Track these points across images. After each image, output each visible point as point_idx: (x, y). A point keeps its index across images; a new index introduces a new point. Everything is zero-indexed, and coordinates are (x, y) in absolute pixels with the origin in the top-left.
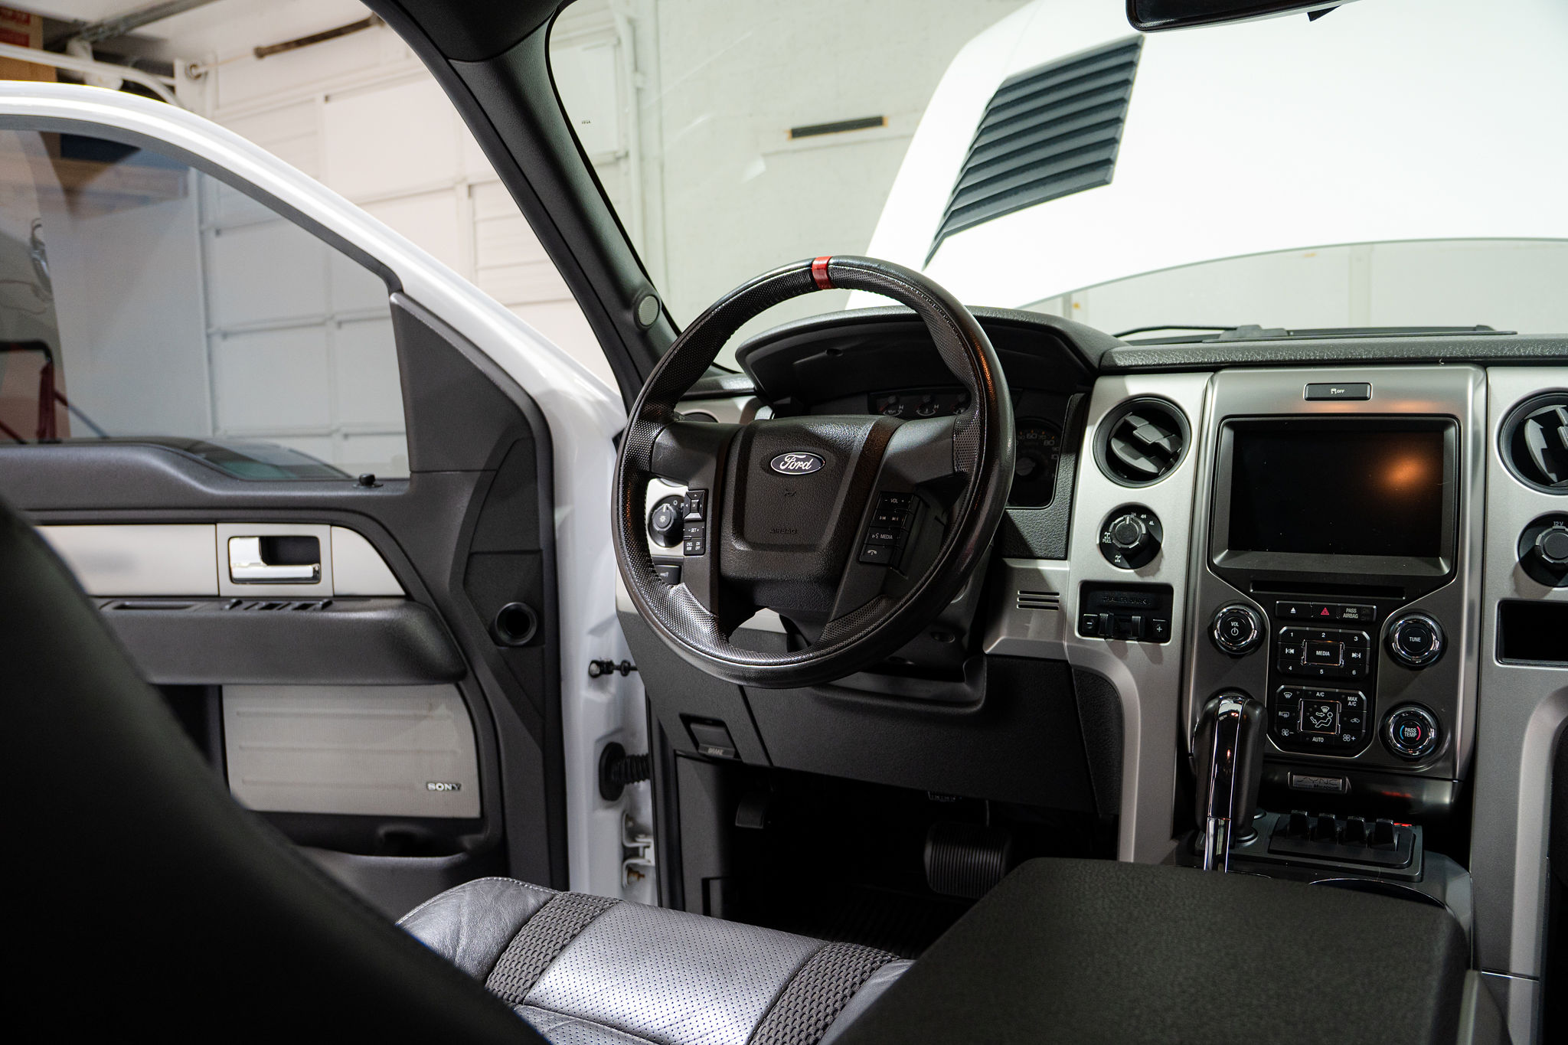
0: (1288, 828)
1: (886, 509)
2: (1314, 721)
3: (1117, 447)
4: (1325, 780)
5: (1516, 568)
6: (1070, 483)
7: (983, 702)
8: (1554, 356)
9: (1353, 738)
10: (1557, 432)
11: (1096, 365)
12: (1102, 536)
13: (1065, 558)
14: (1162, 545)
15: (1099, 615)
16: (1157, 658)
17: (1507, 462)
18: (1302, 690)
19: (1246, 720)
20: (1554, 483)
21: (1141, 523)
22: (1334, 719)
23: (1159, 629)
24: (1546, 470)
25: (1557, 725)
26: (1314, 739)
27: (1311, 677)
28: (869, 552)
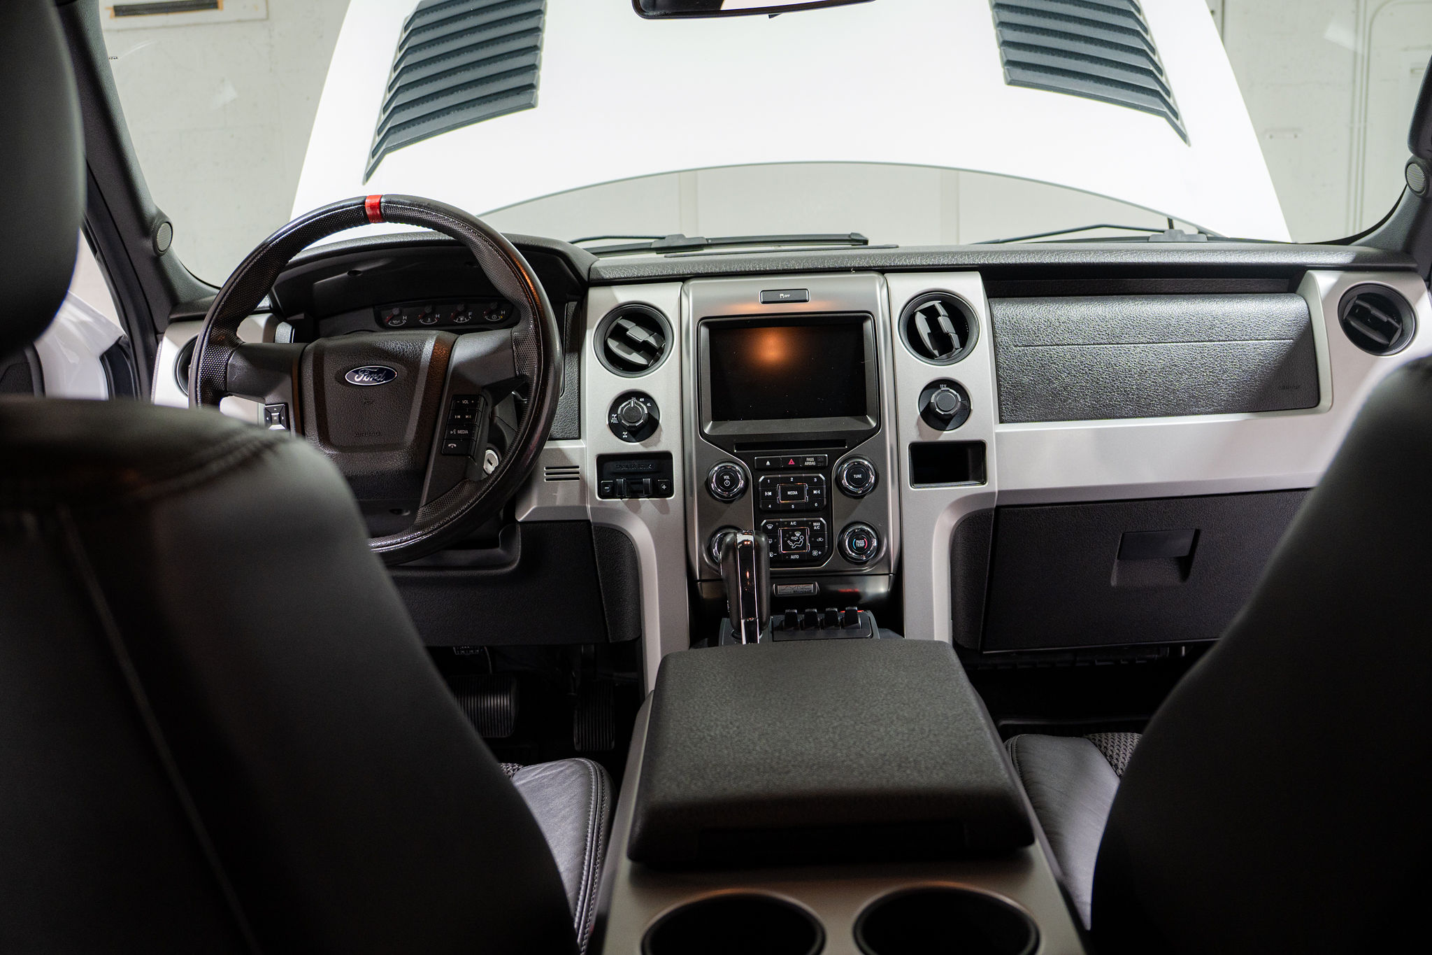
0: (783, 624)
1: (460, 409)
2: (791, 544)
3: (613, 345)
4: (801, 586)
5: (918, 420)
6: (576, 376)
7: (518, 561)
8: (929, 265)
9: (820, 553)
10: (937, 321)
11: (587, 279)
12: (610, 417)
13: (579, 438)
14: (660, 422)
15: (614, 480)
16: (664, 510)
17: (905, 343)
18: (779, 522)
19: (758, 547)
20: (937, 357)
21: (642, 404)
22: (805, 540)
23: (664, 487)
24: (931, 347)
25: (954, 524)
26: (792, 557)
27: (786, 511)
28: (449, 445)
